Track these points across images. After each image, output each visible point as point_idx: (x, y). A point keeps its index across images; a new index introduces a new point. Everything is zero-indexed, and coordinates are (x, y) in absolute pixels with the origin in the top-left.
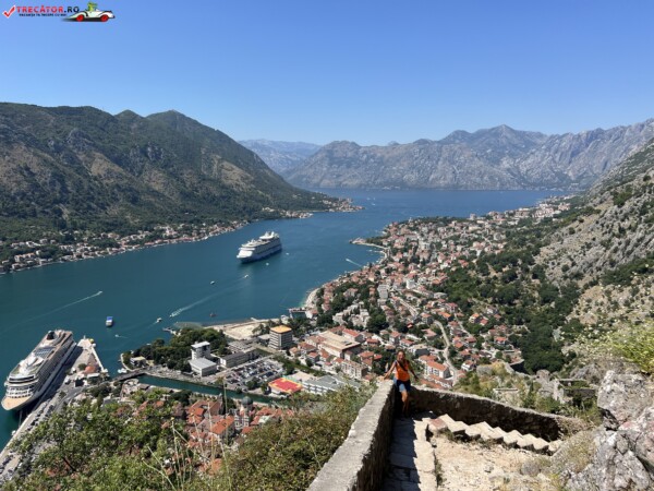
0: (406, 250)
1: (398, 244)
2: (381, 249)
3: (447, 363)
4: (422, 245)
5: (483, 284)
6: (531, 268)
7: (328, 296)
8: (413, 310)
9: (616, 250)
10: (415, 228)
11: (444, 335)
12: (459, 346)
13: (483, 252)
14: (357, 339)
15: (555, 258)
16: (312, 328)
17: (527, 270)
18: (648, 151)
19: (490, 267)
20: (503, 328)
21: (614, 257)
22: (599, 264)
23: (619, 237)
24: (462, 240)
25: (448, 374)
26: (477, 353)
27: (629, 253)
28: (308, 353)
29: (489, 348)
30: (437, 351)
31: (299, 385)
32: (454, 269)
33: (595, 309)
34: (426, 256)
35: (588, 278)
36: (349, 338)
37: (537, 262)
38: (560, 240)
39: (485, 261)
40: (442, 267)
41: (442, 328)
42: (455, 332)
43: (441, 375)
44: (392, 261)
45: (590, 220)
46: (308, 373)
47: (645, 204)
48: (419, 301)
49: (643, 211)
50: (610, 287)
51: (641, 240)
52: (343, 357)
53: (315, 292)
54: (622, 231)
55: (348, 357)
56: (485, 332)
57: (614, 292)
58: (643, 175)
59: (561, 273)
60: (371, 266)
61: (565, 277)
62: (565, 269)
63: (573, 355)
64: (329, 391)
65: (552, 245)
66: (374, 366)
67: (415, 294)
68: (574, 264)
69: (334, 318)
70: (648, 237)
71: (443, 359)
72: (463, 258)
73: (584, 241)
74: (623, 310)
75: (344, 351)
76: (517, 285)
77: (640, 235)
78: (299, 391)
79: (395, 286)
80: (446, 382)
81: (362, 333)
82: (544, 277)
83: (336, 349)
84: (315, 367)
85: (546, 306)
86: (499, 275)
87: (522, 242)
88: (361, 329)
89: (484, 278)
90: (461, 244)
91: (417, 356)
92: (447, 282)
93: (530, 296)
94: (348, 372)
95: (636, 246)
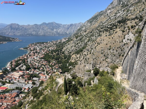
0: (34, 50)
1: (32, 49)
2: (28, 50)
3: (46, 75)
4: (38, 49)
5: (52, 56)
6: (62, 52)
7: (14, 63)
8: (37, 64)
9: (77, 47)
10: (36, 45)
11: (45, 68)
12: (48, 70)
13: (52, 49)
14: (23, 73)
15: (66, 50)
16: (10, 72)
17: (61, 52)
18: (80, 28)
19: (53, 53)
20: (57, 65)
21: (77, 49)
22: (74, 50)
23: (77, 45)
24: (47, 47)
25: (46, 77)
26: (52, 71)
27: (79, 48)
28: (9, 79)
29: (55, 70)
30: (43, 72)
31: (7, 87)
32: (46, 54)
33: (74, 59)
34: (39, 51)
35: (72, 53)
36: (21, 73)
37: (63, 51)
38: (67, 46)
39: (52, 51)
40: (43, 53)
41: (44, 67)
42: (47, 67)
43: (45, 77)
44: (31, 53)
45: (72, 42)
46: (9, 84)
47: (81, 38)
48: (38, 61)
49: (81, 40)
50: (76, 54)
51: (81, 45)
52: (19, 78)
53: (10, 63)
54: (77, 43)
55: (21, 78)
56: (53, 66)
57: (77, 55)
58: (80, 33)
59: (67, 53)
60: (25, 55)
61: (68, 53)
62: (68, 52)
63: (71, 68)
64: (16, 87)
65: (65, 47)
66: (28, 79)
67: (37, 60)
68: (70, 51)
69: (16, 69)
70: (82, 44)
71: (45, 74)
72: (47, 51)
73: (71, 46)
74: (79, 58)
75: (20, 76)
76: (59, 56)
77: (80, 44)
78: (7, 89)
79: (32, 59)
80: (46, 79)
81: (24, 71)
82: (64, 53)
83: (17, 76)
84: (11, 82)
85: (65, 59)
86: (55, 54)
87: (60, 47)
88: (24, 70)
89: (52, 55)
90: (47, 48)
91: (39, 74)
92: (44, 56)
93: (62, 58)
94: (21, 81)
95: (80, 46)
